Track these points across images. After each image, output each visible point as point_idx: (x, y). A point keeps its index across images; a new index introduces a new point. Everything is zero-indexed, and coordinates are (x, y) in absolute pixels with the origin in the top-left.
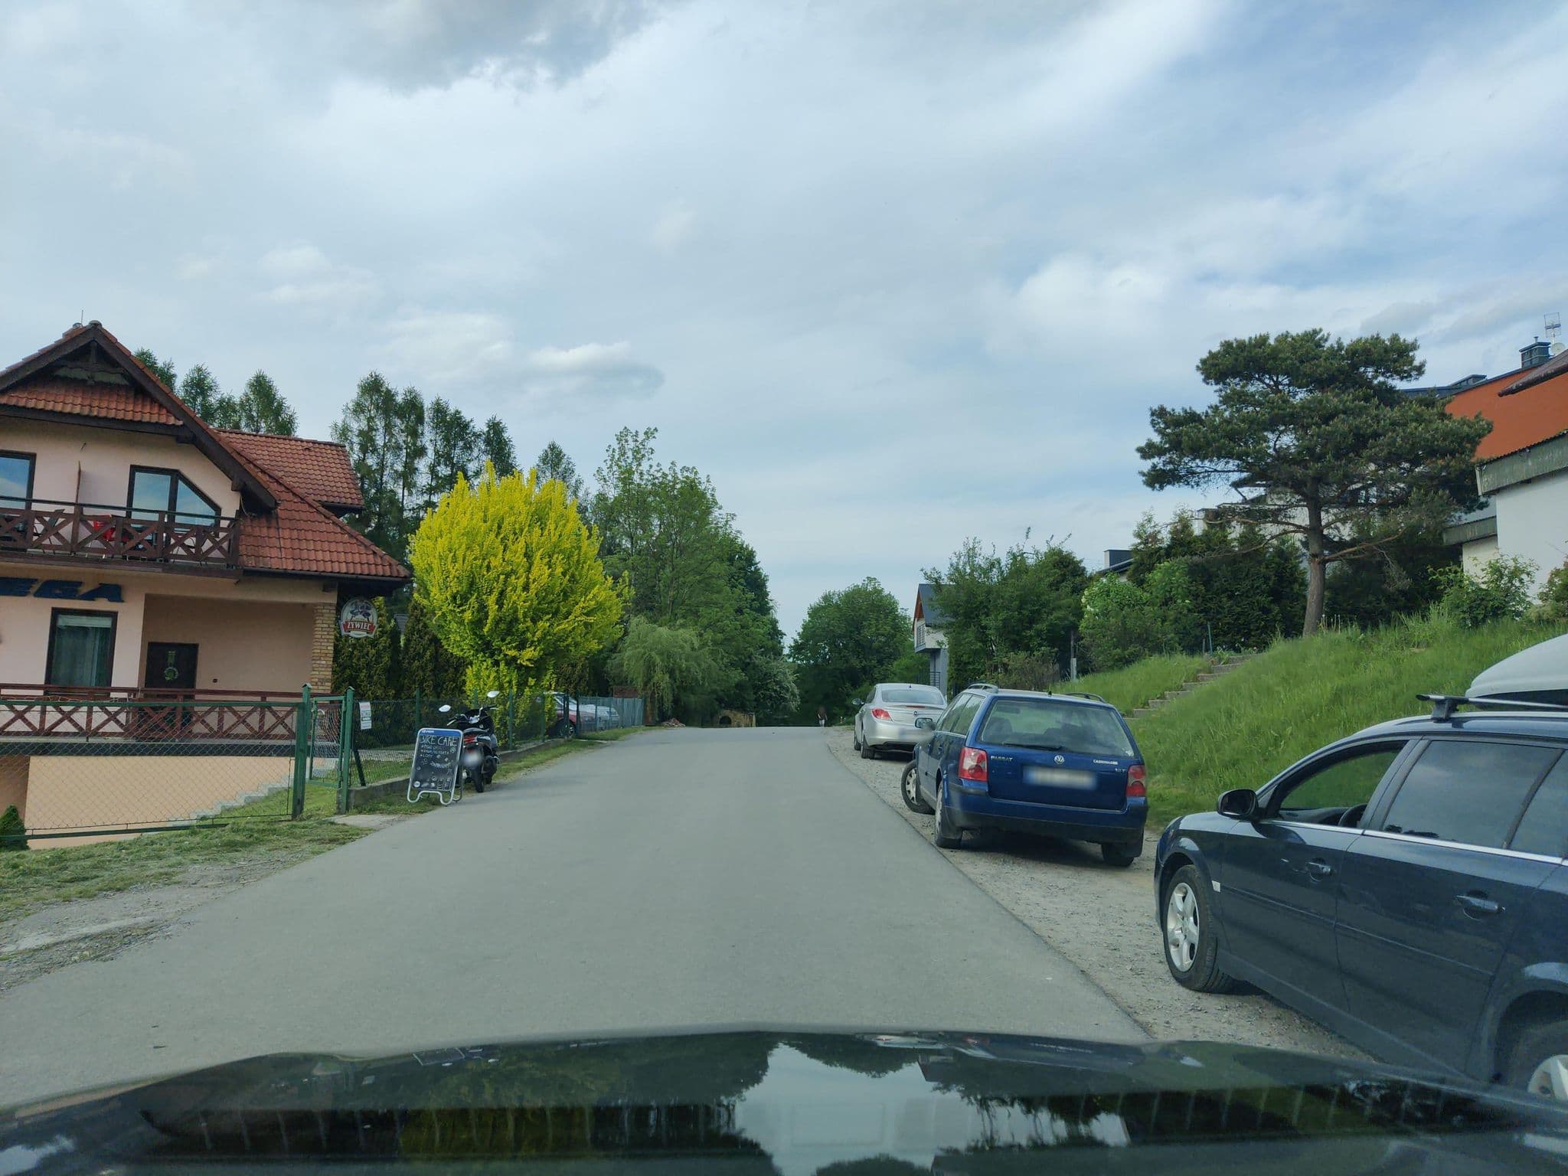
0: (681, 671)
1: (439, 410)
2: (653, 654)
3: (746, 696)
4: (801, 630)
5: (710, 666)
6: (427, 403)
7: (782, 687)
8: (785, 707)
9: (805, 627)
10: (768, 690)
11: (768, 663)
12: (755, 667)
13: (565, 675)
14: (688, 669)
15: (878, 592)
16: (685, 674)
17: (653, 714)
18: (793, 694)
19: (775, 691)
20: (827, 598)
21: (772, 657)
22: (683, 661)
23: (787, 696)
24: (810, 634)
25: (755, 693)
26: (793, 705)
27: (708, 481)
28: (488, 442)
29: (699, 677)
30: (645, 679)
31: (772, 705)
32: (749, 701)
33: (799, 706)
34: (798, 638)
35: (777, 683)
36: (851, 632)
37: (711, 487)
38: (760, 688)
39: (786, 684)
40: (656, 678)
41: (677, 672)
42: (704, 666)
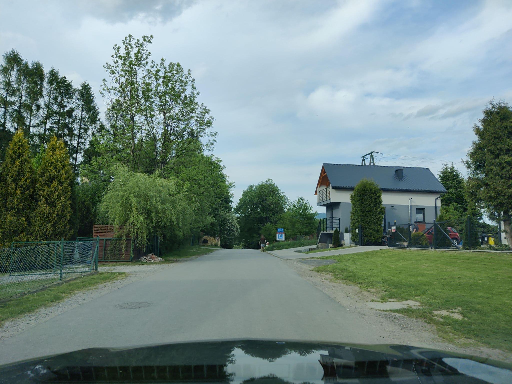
0: (157, 212)
1: (54, 75)
2: (131, 196)
3: (216, 229)
4: (239, 202)
5: (184, 208)
6: (46, 71)
7: (232, 225)
8: (233, 234)
9: (240, 201)
10: (226, 226)
11: (226, 214)
12: (220, 216)
13: (44, 215)
14: (164, 211)
15: (272, 186)
16: (160, 215)
17: (127, 251)
18: (237, 228)
19: (229, 227)
20: (251, 188)
21: (228, 211)
22: (159, 203)
23: (234, 229)
24: (243, 203)
25: (220, 228)
26: (237, 233)
27: (189, 74)
28: (81, 94)
29: (174, 219)
30: (122, 220)
31: (227, 233)
32: (217, 231)
33: (239, 234)
34: (238, 205)
35: (230, 223)
36: (261, 202)
37: (191, 79)
38: (222, 225)
39: (234, 224)
40: (132, 218)
41: (154, 214)
42: (179, 208)
